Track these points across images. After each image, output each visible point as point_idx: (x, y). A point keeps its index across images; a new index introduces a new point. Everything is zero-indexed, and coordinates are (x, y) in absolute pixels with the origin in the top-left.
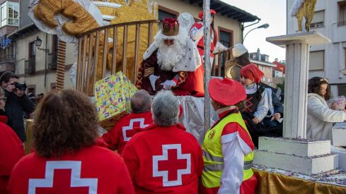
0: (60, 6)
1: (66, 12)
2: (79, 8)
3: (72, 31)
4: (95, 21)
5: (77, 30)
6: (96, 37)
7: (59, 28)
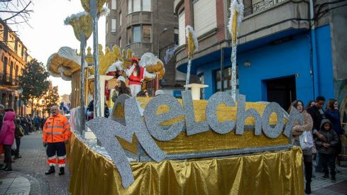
1: (64, 65)
5: (70, 74)
7: (62, 74)
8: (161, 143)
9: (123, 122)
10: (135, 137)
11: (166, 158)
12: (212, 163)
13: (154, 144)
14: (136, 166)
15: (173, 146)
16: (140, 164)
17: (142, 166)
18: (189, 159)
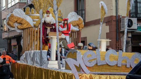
0: (15, 20)
1: (18, 22)
2: (23, 20)
3: (20, 28)
4: (29, 23)
5: (22, 28)
6: (29, 29)
7: (16, 28)
8: (88, 67)
9: (76, 60)
10: (80, 65)
11: (90, 73)
12: (107, 77)
13: (86, 68)
14: (80, 75)
15: (92, 69)
16: (81, 74)
17: (82, 75)
18: (98, 74)
